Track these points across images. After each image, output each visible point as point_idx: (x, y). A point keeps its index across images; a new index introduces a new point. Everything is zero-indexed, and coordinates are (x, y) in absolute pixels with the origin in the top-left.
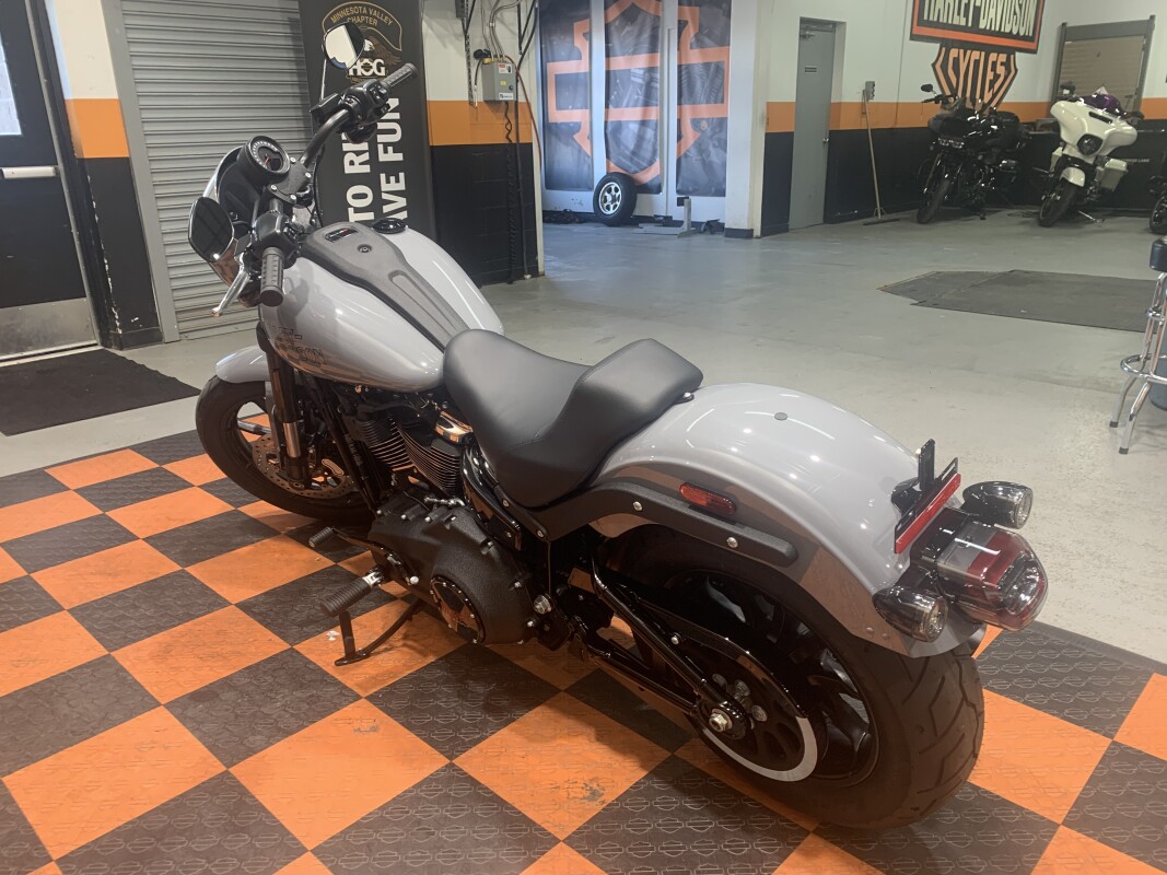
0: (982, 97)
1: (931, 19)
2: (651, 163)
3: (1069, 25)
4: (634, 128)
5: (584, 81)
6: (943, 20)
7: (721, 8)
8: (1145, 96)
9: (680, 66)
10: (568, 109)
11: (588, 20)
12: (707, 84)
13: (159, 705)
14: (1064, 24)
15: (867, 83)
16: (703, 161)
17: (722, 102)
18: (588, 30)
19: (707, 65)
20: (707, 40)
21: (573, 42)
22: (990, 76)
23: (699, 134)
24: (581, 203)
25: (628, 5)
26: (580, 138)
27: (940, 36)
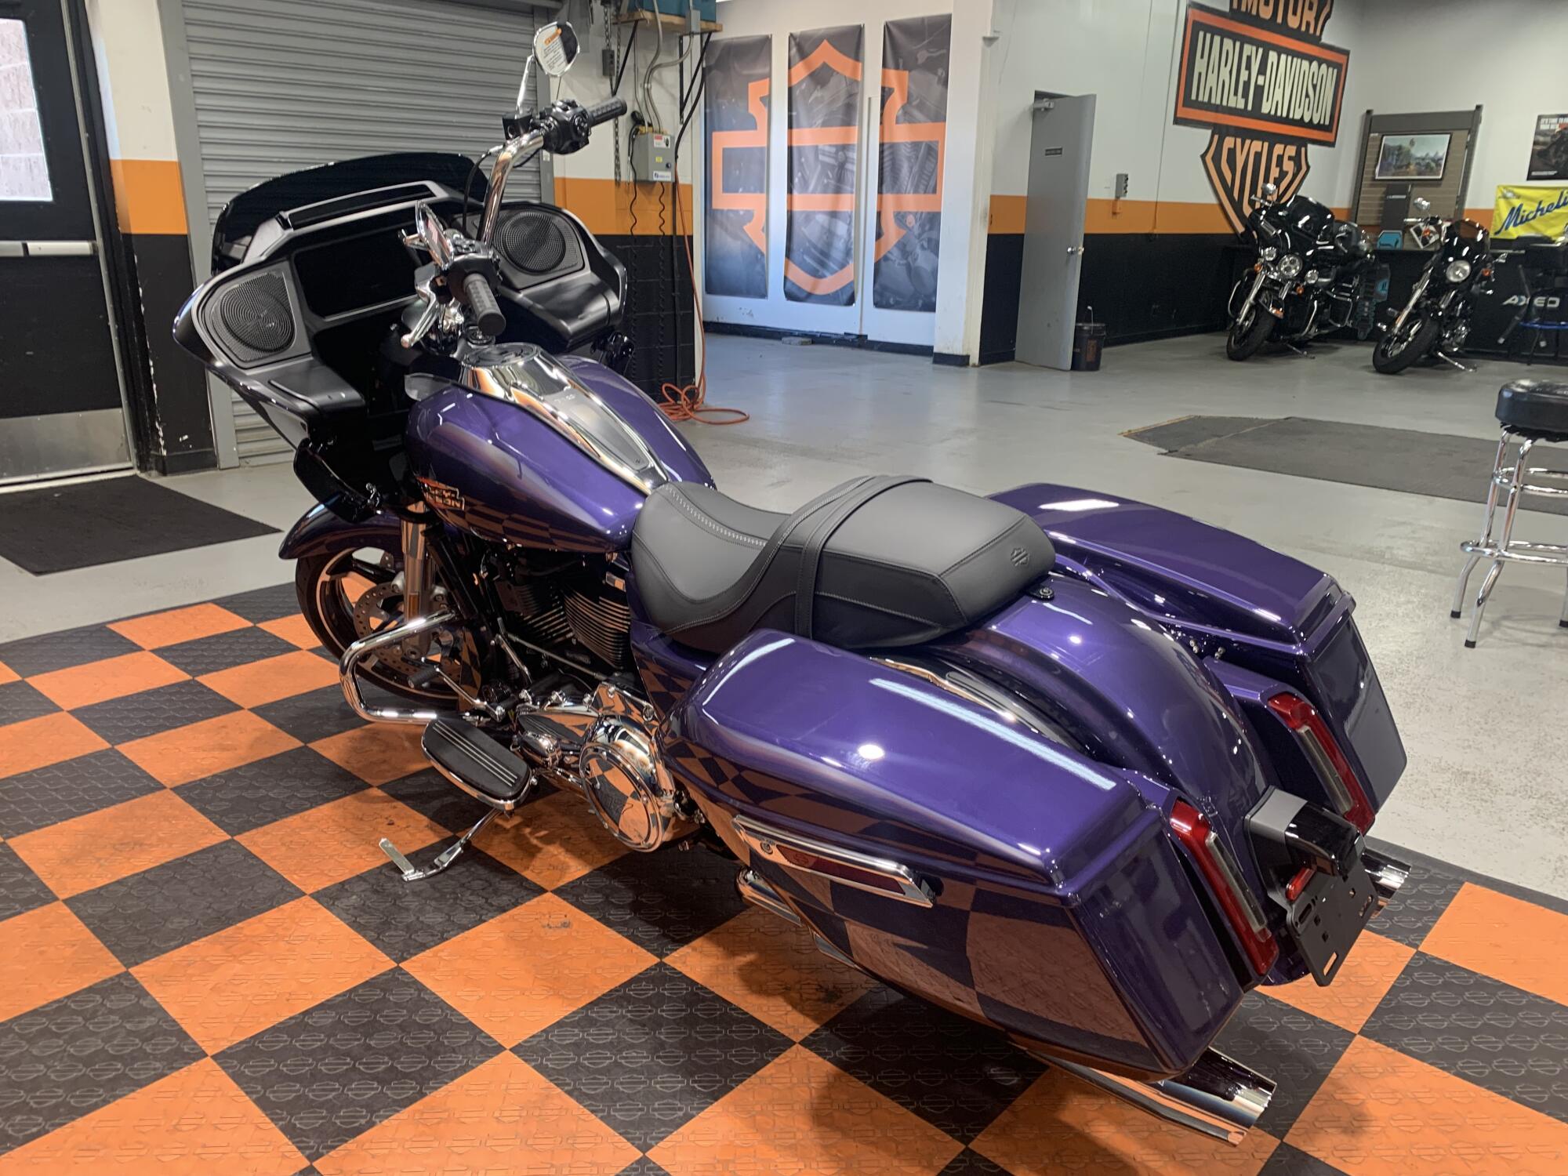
2: (843, 266)
3: (1375, 113)
4: (822, 219)
5: (759, 158)
6: (1216, 100)
7: (936, 74)
8: (1467, 206)
9: (882, 145)
10: (737, 191)
11: (767, 80)
12: (915, 169)
13: (304, 894)
14: (1369, 112)
15: (1119, 176)
16: (909, 267)
17: (934, 191)
18: (767, 94)
19: (916, 145)
20: (917, 114)
21: (747, 108)
22: (1275, 172)
23: (904, 232)
24: (751, 314)
25: (817, 65)
26: (751, 230)
27: (1212, 121)
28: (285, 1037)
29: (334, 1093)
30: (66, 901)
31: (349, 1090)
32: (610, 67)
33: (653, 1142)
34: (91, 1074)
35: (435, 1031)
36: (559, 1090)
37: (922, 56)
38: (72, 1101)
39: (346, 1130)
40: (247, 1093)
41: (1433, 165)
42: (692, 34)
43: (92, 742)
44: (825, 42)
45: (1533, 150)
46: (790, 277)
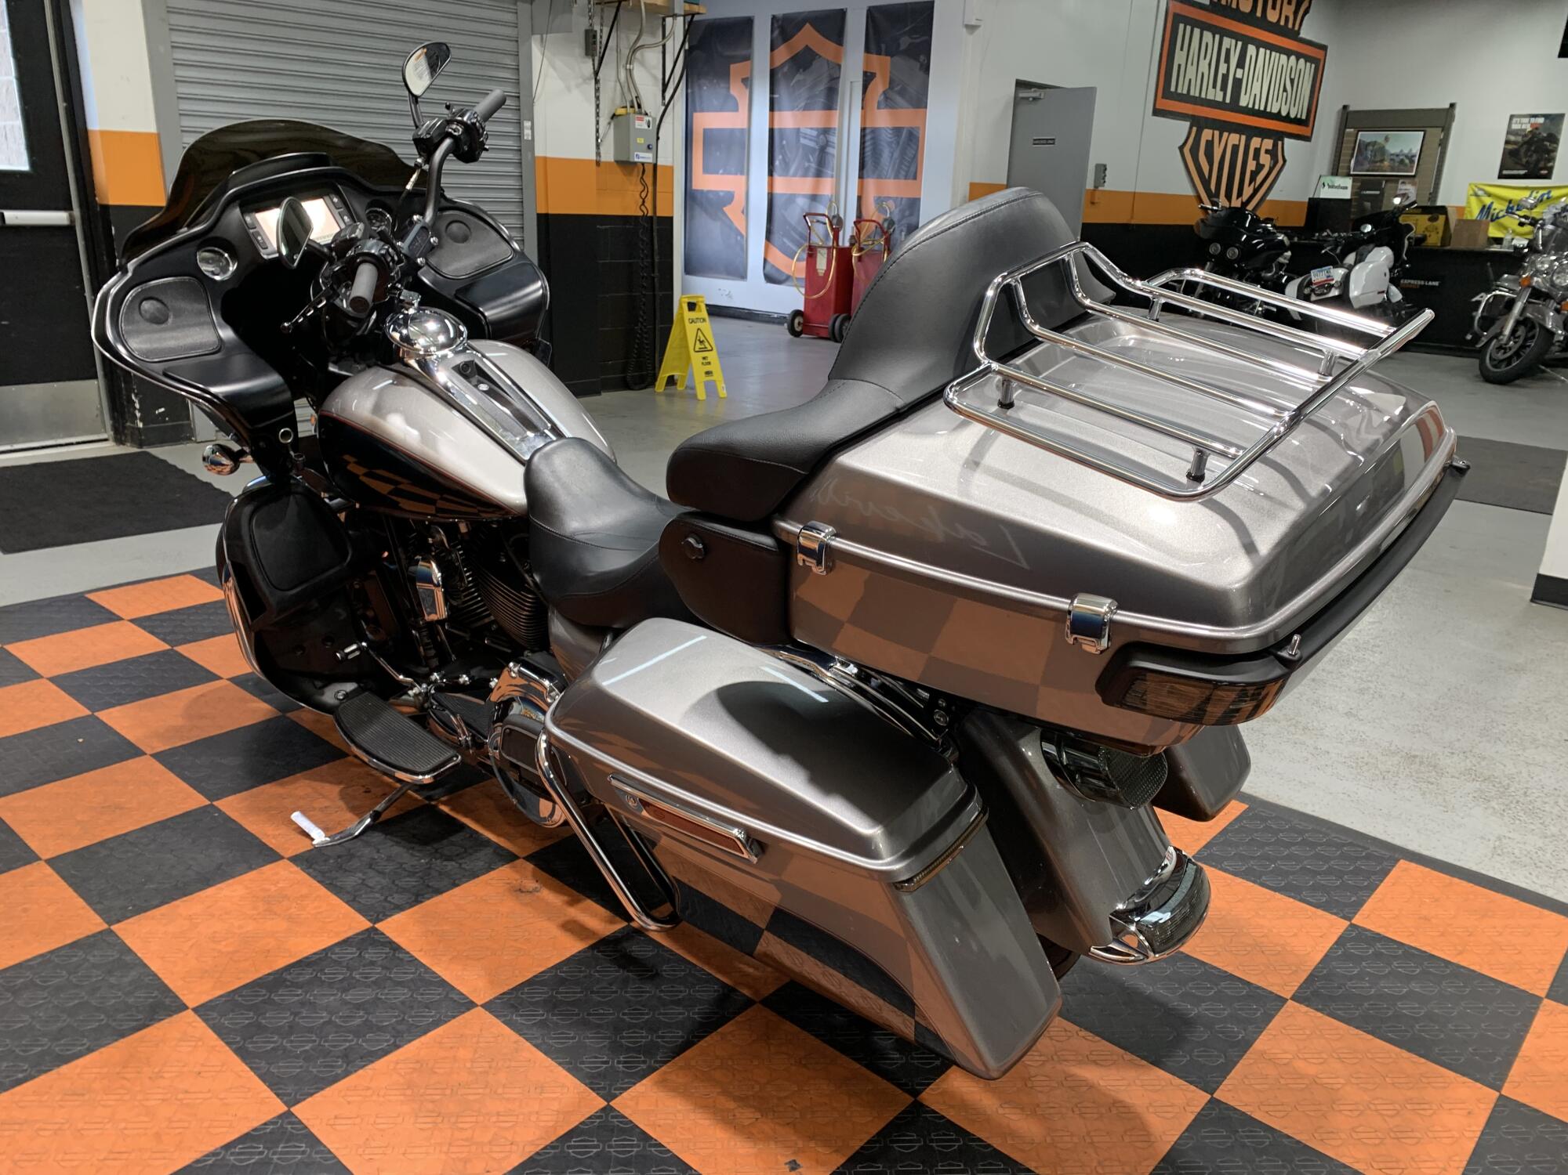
0: (1240, 194)
1: (1179, 91)
3: (1351, 109)
4: (802, 203)
5: (739, 141)
6: (1194, 92)
7: (917, 59)
9: (863, 130)
10: (717, 173)
11: (748, 62)
12: (896, 155)
13: (282, 858)
14: (1345, 107)
15: (1100, 166)
17: (915, 178)
18: (748, 75)
19: (897, 131)
20: (899, 99)
21: (729, 88)
22: (1251, 165)
23: (884, 216)
24: (729, 295)
25: (800, 47)
26: (731, 211)
27: (1190, 113)
28: (264, 992)
29: (310, 1045)
30: (48, 862)
31: (326, 1041)
32: (592, 46)
33: (617, 1092)
34: (75, 1024)
35: (409, 987)
36: (528, 1044)
37: (905, 42)
38: (57, 1049)
39: (323, 1079)
40: (228, 1044)
41: (1407, 161)
42: (674, 16)
43: (72, 709)
44: (808, 25)
45: (1505, 149)
46: (769, 259)
